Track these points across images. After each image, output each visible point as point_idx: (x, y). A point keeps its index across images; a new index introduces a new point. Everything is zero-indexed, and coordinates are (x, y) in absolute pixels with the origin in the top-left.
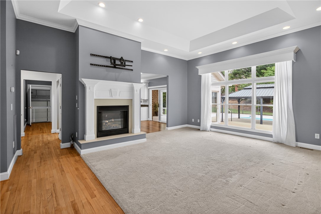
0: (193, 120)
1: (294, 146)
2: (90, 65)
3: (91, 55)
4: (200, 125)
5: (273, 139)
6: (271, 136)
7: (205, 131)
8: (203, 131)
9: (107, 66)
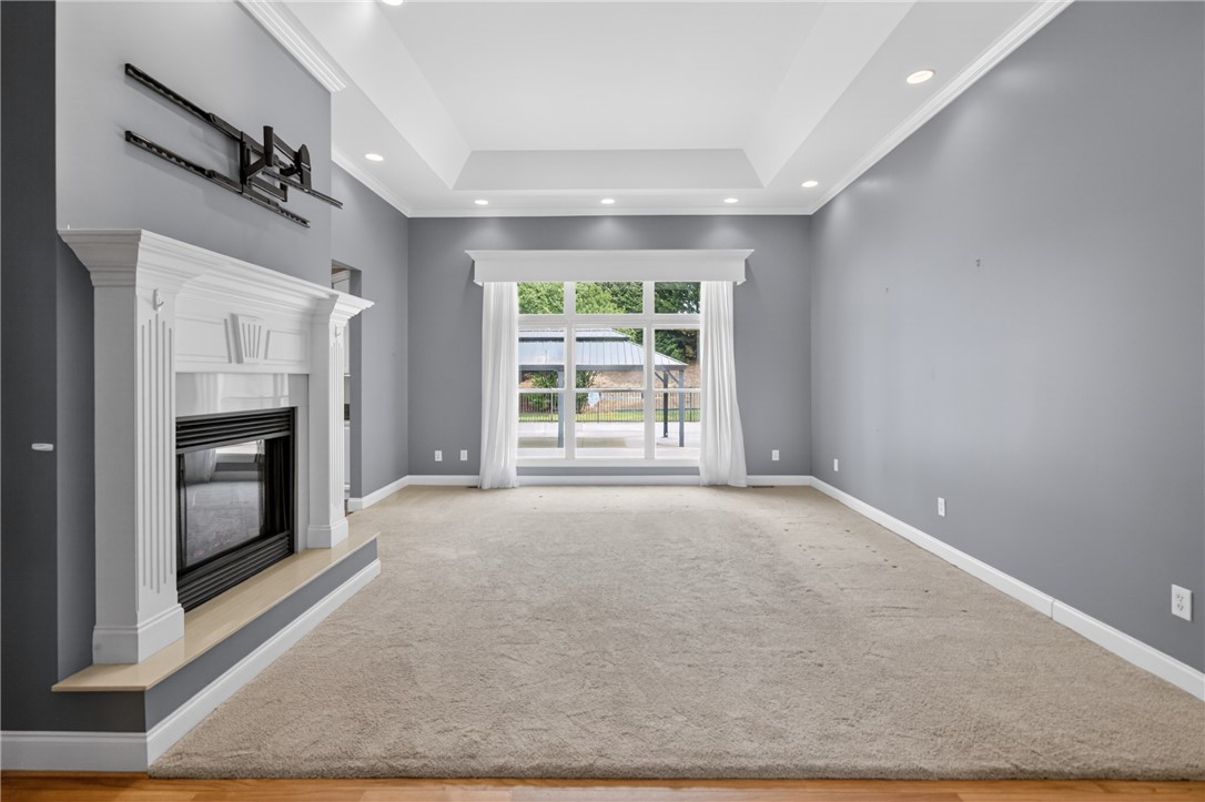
0: (439, 456)
1: (744, 485)
2: (122, 141)
3: (127, 72)
4: (476, 472)
5: (704, 477)
6: (694, 471)
7: (499, 489)
8: (492, 489)
9: (210, 175)
